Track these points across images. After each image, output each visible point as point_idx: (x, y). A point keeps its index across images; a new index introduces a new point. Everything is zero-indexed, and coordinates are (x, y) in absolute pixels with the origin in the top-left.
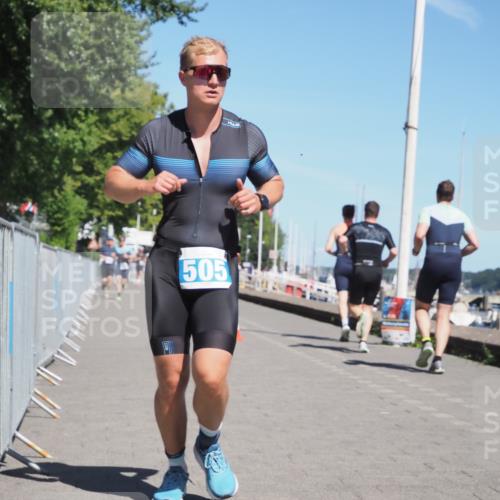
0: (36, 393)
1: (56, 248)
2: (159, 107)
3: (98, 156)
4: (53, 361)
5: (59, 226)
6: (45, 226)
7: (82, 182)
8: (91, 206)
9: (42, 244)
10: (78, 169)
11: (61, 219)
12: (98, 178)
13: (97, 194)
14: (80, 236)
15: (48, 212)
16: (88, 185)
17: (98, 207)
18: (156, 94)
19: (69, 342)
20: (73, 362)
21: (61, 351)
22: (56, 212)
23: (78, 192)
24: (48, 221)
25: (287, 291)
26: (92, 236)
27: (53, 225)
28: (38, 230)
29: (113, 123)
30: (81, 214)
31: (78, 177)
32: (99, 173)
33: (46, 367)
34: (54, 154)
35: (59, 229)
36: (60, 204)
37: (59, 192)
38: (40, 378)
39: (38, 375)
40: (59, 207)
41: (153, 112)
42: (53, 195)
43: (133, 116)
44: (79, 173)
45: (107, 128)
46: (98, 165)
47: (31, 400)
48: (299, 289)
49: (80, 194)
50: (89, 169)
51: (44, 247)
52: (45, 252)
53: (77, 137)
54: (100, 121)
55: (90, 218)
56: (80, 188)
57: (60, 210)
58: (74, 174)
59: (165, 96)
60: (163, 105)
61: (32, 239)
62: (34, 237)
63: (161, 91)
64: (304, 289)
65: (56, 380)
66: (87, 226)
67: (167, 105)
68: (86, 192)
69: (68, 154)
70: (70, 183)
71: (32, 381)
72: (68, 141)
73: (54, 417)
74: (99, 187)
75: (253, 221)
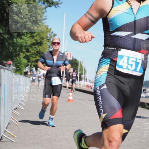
0: (12, 118)
1: (18, 74)
2: (49, 32)
3: (30, 47)
4: (17, 108)
5: (19, 68)
6: (14, 68)
7: (26, 54)
8: (28, 62)
9: (14, 73)
10: (24, 51)
11: (19, 66)
12: (30, 53)
13: (30, 58)
14: (25, 71)
15: (15, 63)
16: (27, 55)
17: (30, 62)
18: (48, 28)
19: (22, 102)
20: (23, 108)
21: (19, 105)
22: (18, 64)
23: (24, 57)
24: (15, 66)
25: (87, 87)
26: (29, 71)
27: (17, 67)
28: (12, 69)
29: (35, 37)
30: (25, 64)
31: (24, 53)
32: (31, 52)
33: (15, 110)
34: (17, 46)
35: (19, 69)
36: (19, 61)
37: (19, 58)
38: (13, 113)
39: (12, 112)
40: (19, 62)
41: (47, 34)
42: (17, 59)
43: (41, 35)
44: (25, 52)
45: (33, 38)
46: (30, 50)
47: (10, 120)
48: (90, 87)
49: (25, 58)
50: (28, 51)
51: (14, 74)
52: (14, 75)
53: (24, 41)
54: (31, 36)
55: (28, 65)
56: (25, 56)
57: (19, 63)
58: (23, 52)
59: (51, 29)
60: (50, 32)
61: (11, 72)
62: (11, 71)
63: (49, 28)
64: (92, 86)
65: (18, 114)
66: (27, 68)
67: (51, 32)
68: (27, 57)
69: (21, 46)
70: (22, 55)
71: (11, 114)
72: (21, 42)
73: (17, 125)
74: (31, 56)
75: (77, 66)
